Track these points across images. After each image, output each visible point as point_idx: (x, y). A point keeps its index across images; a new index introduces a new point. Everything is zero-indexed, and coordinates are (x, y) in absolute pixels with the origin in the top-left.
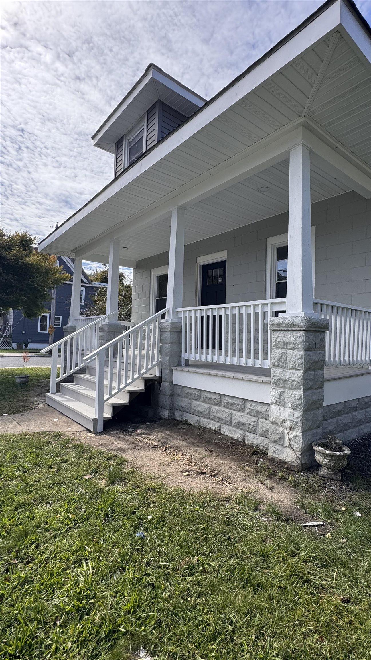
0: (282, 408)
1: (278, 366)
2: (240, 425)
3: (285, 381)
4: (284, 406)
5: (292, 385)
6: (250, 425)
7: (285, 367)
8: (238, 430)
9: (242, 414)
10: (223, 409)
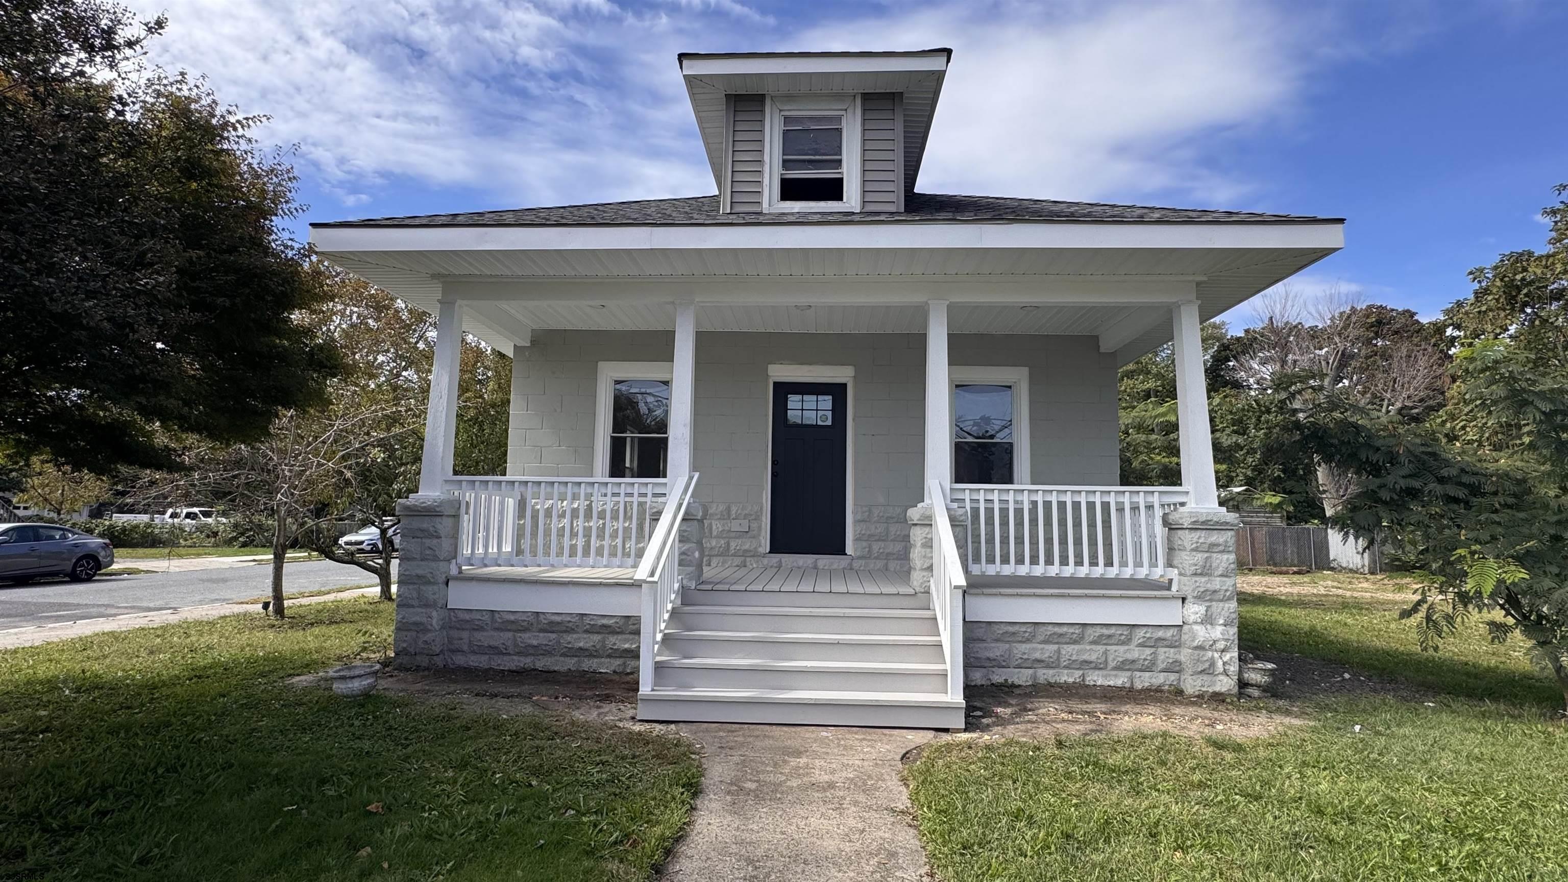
0: (1209, 627)
1: (1201, 574)
2: (1124, 666)
3: (1215, 591)
4: (1212, 624)
5: (1225, 596)
6: (1145, 660)
7: (1210, 575)
8: (1120, 673)
9: (1126, 647)
10: (1088, 647)
